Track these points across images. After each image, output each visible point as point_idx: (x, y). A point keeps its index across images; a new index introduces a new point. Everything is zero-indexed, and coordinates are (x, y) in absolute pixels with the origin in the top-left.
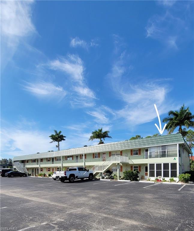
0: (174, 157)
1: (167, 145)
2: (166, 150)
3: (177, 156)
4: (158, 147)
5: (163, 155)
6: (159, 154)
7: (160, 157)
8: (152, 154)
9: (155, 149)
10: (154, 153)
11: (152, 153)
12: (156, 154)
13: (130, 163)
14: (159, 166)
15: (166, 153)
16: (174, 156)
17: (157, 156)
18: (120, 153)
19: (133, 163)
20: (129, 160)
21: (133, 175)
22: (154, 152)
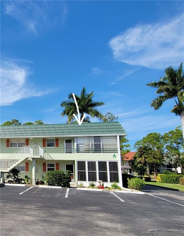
0: (113, 154)
1: (102, 136)
2: (101, 143)
3: (117, 152)
4: (89, 138)
5: (97, 149)
6: (91, 148)
7: (93, 152)
8: (80, 148)
9: (85, 140)
10: (84, 146)
11: (80, 146)
12: (86, 147)
13: (47, 159)
14: (92, 165)
15: (102, 148)
16: (114, 152)
17: (88, 151)
18: (25, 142)
19: (51, 159)
20: (45, 154)
21: (64, 178)
22: (83, 144)
